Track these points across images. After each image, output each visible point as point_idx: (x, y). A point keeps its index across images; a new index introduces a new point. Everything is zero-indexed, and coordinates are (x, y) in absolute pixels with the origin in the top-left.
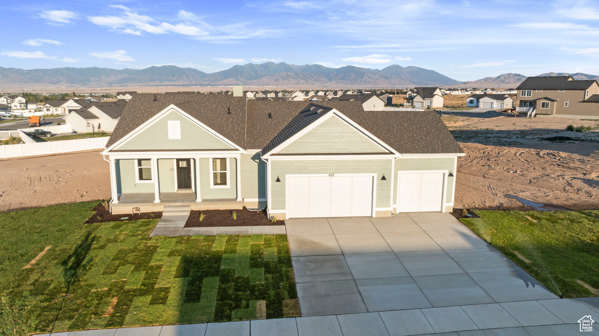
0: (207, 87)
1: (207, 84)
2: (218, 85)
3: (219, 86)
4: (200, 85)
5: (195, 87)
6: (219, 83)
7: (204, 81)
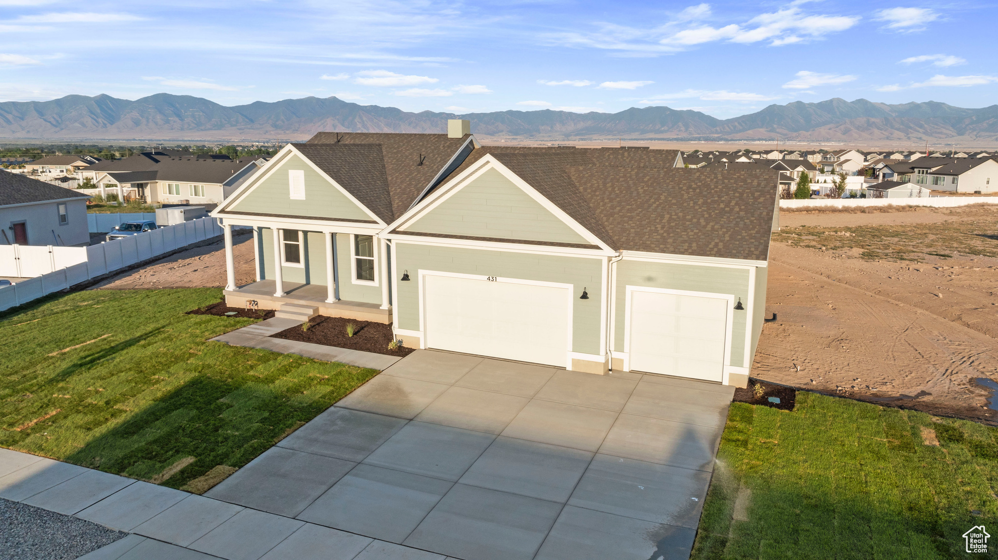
0: (717, 142)
1: (718, 137)
2: (736, 140)
3: (737, 142)
4: (706, 139)
5: (696, 142)
6: (738, 136)
7: (713, 133)
